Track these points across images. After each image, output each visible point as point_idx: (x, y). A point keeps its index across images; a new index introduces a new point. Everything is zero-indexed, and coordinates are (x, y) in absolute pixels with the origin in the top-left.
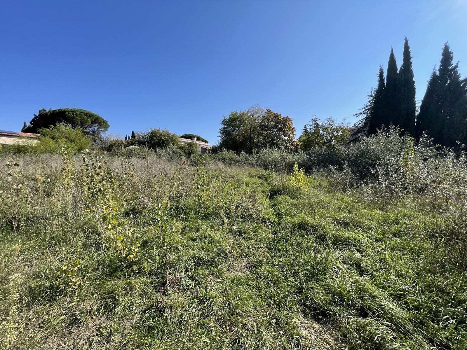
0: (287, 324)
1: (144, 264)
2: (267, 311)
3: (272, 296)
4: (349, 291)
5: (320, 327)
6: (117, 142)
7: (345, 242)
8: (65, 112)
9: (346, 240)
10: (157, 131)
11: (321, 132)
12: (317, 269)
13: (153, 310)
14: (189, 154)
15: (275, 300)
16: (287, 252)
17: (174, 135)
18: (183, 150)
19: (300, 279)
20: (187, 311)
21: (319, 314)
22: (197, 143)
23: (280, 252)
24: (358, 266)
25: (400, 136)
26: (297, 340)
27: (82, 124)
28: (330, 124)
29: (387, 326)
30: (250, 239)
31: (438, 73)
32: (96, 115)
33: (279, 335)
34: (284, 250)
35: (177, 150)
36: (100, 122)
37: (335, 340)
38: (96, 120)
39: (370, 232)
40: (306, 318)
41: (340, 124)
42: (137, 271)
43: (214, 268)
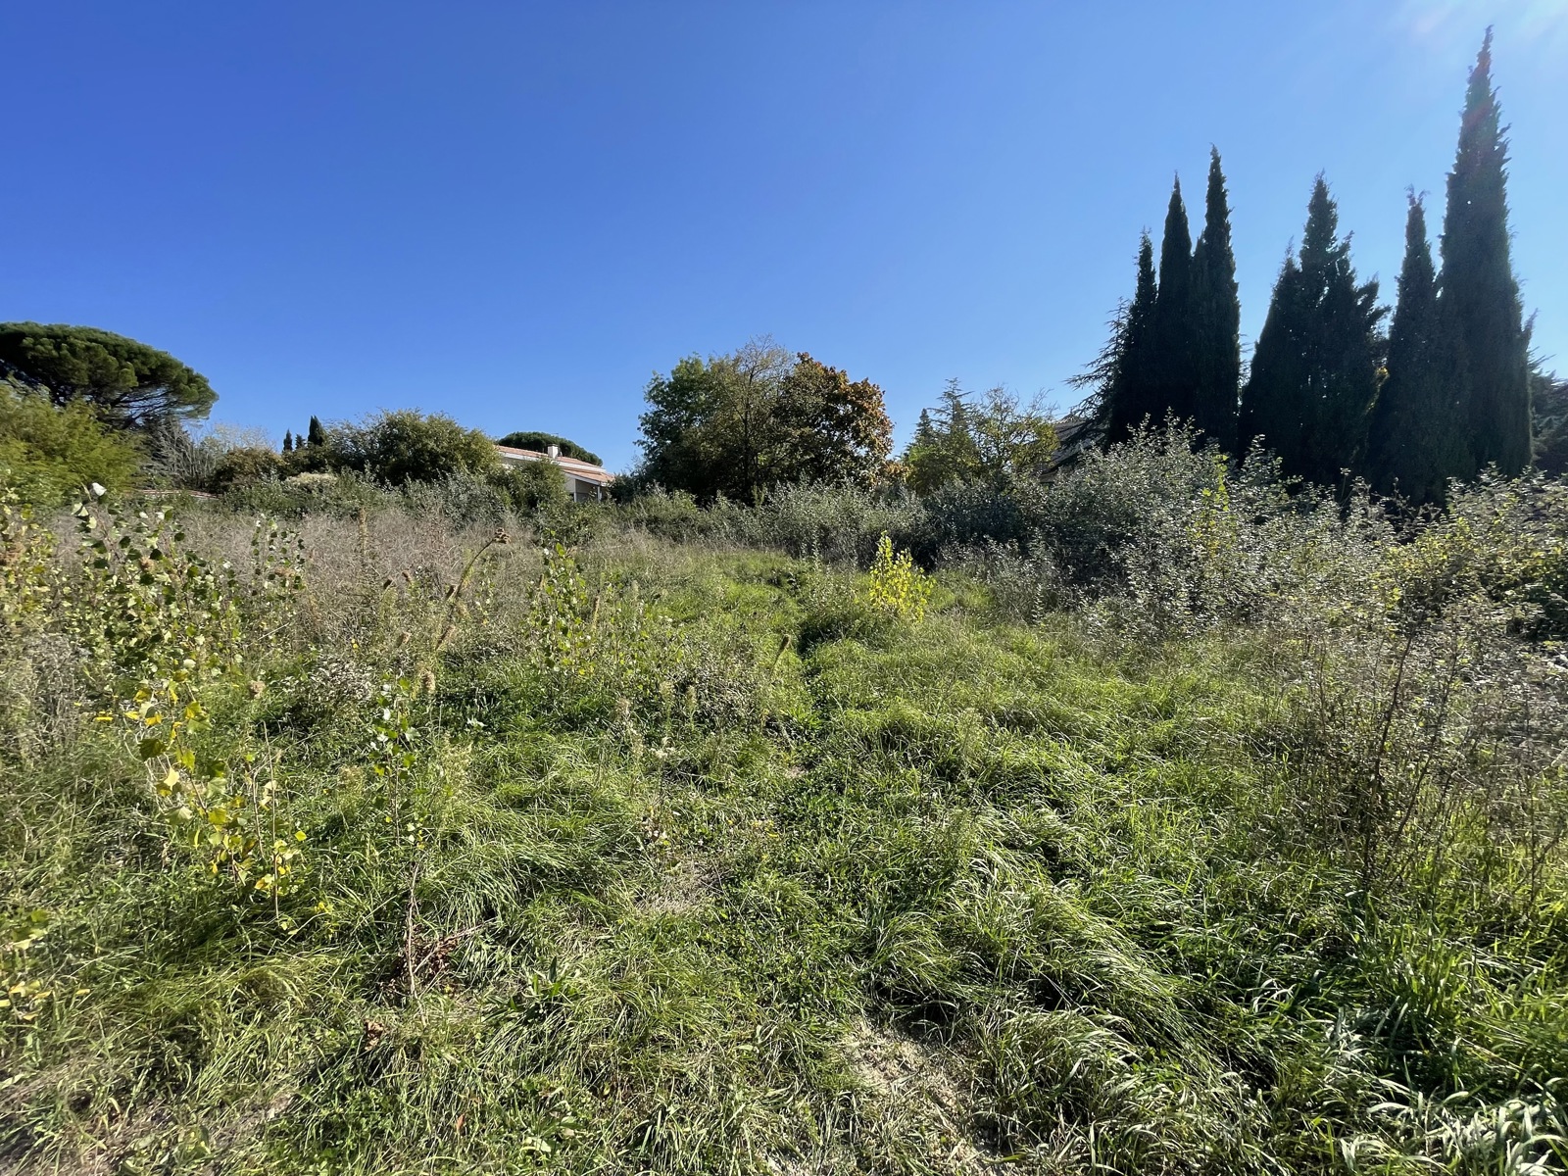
0: (818, 1056)
1: (321, 904)
2: (759, 1023)
3: (778, 972)
4: (1013, 934)
5: (922, 1054)
6: (249, 460)
7: (1018, 779)
8: (21, 335)
9: (1022, 773)
10: (408, 421)
11: (972, 433)
12: (927, 872)
13: (348, 1065)
14: (528, 503)
15: (787, 984)
16: (837, 823)
17: (474, 436)
18: (508, 489)
19: (871, 909)
20: (476, 1053)
21: (918, 1014)
22: (561, 464)
23: (815, 825)
24: (1050, 853)
25: (1194, 451)
26: (846, 1103)
27: (99, 387)
28: (997, 408)
29: (1113, 1026)
30: (722, 789)
31: (1298, 265)
32: (156, 355)
33: (788, 1096)
34: (828, 819)
35: (486, 488)
36: (177, 381)
37: (960, 1088)
38: (157, 373)
39: (1094, 745)
40: (881, 1032)
41: (1029, 410)
42: (293, 933)
43: (587, 894)
